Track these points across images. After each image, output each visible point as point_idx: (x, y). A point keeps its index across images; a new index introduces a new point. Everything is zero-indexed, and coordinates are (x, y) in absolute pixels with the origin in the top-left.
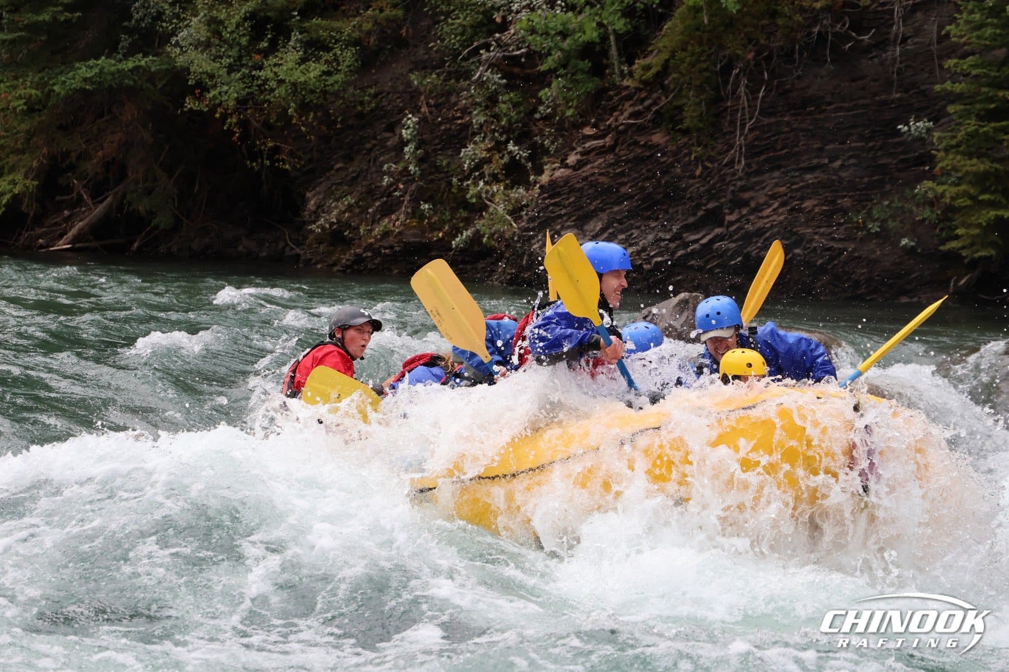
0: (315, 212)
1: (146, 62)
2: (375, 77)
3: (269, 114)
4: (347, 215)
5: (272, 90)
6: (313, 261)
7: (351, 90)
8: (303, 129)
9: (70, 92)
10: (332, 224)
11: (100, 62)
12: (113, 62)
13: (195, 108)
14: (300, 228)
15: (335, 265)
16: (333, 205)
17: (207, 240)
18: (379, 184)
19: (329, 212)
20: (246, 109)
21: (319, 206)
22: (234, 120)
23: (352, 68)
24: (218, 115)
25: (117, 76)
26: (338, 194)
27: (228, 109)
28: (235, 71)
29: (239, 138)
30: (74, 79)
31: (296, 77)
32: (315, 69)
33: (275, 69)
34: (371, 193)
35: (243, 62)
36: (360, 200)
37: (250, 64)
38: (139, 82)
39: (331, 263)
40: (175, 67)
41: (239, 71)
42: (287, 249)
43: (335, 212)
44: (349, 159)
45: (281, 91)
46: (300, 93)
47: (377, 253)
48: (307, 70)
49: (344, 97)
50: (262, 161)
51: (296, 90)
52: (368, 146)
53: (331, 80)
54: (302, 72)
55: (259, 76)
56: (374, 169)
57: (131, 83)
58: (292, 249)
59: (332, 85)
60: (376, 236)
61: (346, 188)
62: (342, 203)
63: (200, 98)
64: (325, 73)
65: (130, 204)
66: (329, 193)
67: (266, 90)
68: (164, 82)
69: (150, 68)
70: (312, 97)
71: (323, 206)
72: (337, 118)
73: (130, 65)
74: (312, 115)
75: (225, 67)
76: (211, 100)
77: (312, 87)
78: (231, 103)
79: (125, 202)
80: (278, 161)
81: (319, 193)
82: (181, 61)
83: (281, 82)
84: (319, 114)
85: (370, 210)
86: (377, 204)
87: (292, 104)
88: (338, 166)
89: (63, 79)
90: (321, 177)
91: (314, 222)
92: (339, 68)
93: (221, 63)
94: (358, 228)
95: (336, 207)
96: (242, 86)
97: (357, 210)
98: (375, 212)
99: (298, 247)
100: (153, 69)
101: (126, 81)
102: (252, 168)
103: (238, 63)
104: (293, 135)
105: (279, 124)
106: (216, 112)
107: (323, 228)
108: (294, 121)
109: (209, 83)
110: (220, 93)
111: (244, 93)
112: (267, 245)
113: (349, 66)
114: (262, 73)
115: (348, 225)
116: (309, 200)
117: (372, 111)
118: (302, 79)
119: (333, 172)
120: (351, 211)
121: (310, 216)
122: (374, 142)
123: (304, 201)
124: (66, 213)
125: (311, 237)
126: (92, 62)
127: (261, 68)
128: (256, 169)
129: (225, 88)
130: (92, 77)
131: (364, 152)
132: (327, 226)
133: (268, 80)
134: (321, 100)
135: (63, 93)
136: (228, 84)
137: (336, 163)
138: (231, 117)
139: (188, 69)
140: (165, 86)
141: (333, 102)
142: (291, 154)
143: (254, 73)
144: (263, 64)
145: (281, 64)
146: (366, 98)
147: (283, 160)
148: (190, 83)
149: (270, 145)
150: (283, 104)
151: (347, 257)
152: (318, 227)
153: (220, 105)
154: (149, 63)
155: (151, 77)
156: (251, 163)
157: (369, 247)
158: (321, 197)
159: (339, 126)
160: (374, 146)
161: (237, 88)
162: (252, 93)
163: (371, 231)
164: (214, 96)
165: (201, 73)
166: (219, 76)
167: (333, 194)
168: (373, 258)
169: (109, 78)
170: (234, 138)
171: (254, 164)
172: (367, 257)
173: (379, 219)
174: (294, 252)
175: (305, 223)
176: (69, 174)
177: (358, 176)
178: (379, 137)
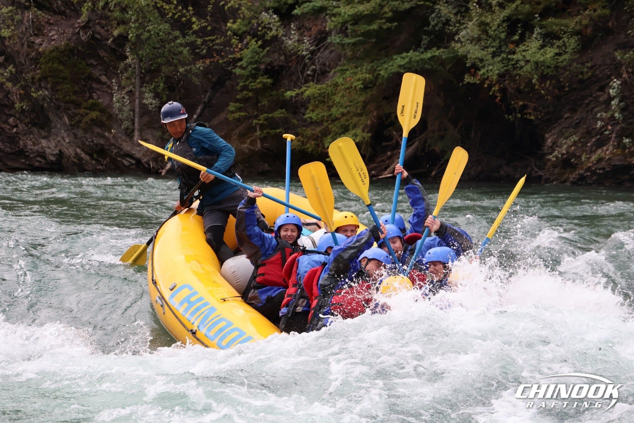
0: (551, 147)
1: (439, 53)
2: (590, 56)
3: (520, 83)
4: (573, 148)
5: (522, 67)
6: (551, 179)
7: (575, 65)
8: (543, 92)
9: (391, 75)
10: (563, 155)
11: (409, 54)
12: (418, 54)
13: (471, 82)
14: (541, 157)
15: (565, 181)
16: (564, 142)
17: (480, 168)
18: (594, 127)
19: (561, 147)
20: (505, 81)
21: (554, 144)
22: (497, 88)
23: (575, 50)
24: (486, 86)
25: (420, 63)
26: (567, 134)
27: (493, 81)
28: (497, 55)
29: (500, 100)
30: (393, 66)
31: (537, 58)
32: (550, 52)
33: (523, 54)
34: (589, 133)
35: (503, 49)
36: (581, 138)
37: (507, 51)
38: (435, 66)
39: (563, 180)
40: (457, 55)
41: (500, 56)
42: (533, 172)
43: (565, 147)
44: (574, 110)
45: (528, 68)
46: (540, 68)
47: (594, 173)
48: (545, 53)
49: (570, 70)
50: (516, 115)
51: (538, 66)
52: (587, 101)
53: (561, 59)
54: (541, 54)
55: (513, 59)
56: (590, 117)
57: (430, 67)
58: (536, 172)
59: (562, 62)
60: (593, 161)
61: (572, 130)
62: (570, 140)
63: (474, 75)
64: (557, 54)
65: (430, 146)
66: (561, 134)
67: (517, 67)
68: (450, 65)
69: (441, 56)
70: (549, 70)
71: (557, 142)
72: (565, 84)
73: (429, 55)
74: (548, 83)
75: (490, 54)
76: (481, 75)
77: (548, 64)
78: (495, 77)
79: (426, 145)
80: (526, 114)
81: (554, 134)
82: (461, 50)
83: (528, 62)
84: (553, 82)
85: (589, 144)
86: (594, 140)
87: (535, 76)
88: (566, 116)
89: (386, 66)
90: (555, 124)
91: (551, 154)
92: (567, 50)
93: (488, 52)
94: (580, 157)
95: (566, 143)
96: (502, 65)
97: (580, 145)
98: (592, 146)
99: (540, 170)
100: (444, 57)
101: (426, 66)
102: (509, 119)
103: (499, 51)
104: (536, 96)
105: (526, 89)
106: (484, 84)
107: (557, 157)
108: (536, 87)
109: (480, 65)
110: (487, 71)
111: (503, 70)
112: (520, 169)
113: (572, 49)
114: (515, 57)
115: (573, 155)
116: (547, 139)
117: (589, 78)
118: (542, 59)
119: (563, 120)
120: (575, 146)
121: (548, 149)
122: (590, 99)
123: (544, 139)
124: (389, 153)
125: (549, 164)
126: (404, 55)
127: (514, 53)
128: (512, 119)
129: (491, 67)
130: (404, 65)
131: (584, 105)
132: (560, 156)
133: (518, 61)
134: (555, 72)
135: (386, 75)
136: (493, 65)
137: (566, 113)
138: (495, 86)
139: (465, 57)
140: (451, 68)
141: (563, 73)
142: (535, 109)
143: (509, 57)
144: (515, 50)
145: (528, 50)
146: (585, 70)
147: (530, 113)
148: (468, 65)
149: (521, 103)
150: (529, 76)
151: (573, 176)
152: (553, 157)
153: (487, 78)
154: (441, 54)
155: (442, 62)
156: (508, 116)
157: (589, 169)
158: (555, 136)
159: (567, 89)
160: (591, 101)
161: (499, 67)
162: (508, 70)
163: (589, 158)
164: (484, 74)
165: (475, 59)
166: (487, 60)
167: (563, 134)
168: (591, 176)
169: (415, 64)
170: (497, 100)
171: (510, 117)
172: (587, 176)
173: (595, 151)
174: (537, 174)
175: (544, 155)
176: (390, 128)
177: (580, 122)
178: (594, 95)
